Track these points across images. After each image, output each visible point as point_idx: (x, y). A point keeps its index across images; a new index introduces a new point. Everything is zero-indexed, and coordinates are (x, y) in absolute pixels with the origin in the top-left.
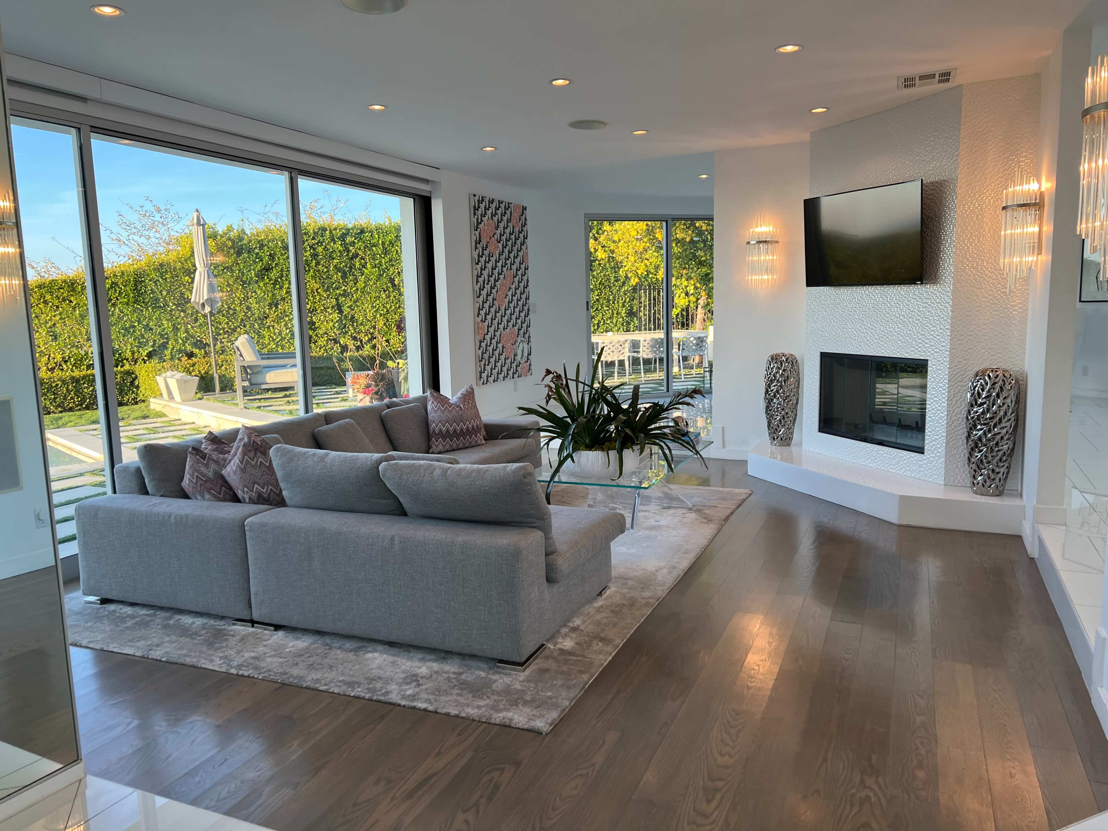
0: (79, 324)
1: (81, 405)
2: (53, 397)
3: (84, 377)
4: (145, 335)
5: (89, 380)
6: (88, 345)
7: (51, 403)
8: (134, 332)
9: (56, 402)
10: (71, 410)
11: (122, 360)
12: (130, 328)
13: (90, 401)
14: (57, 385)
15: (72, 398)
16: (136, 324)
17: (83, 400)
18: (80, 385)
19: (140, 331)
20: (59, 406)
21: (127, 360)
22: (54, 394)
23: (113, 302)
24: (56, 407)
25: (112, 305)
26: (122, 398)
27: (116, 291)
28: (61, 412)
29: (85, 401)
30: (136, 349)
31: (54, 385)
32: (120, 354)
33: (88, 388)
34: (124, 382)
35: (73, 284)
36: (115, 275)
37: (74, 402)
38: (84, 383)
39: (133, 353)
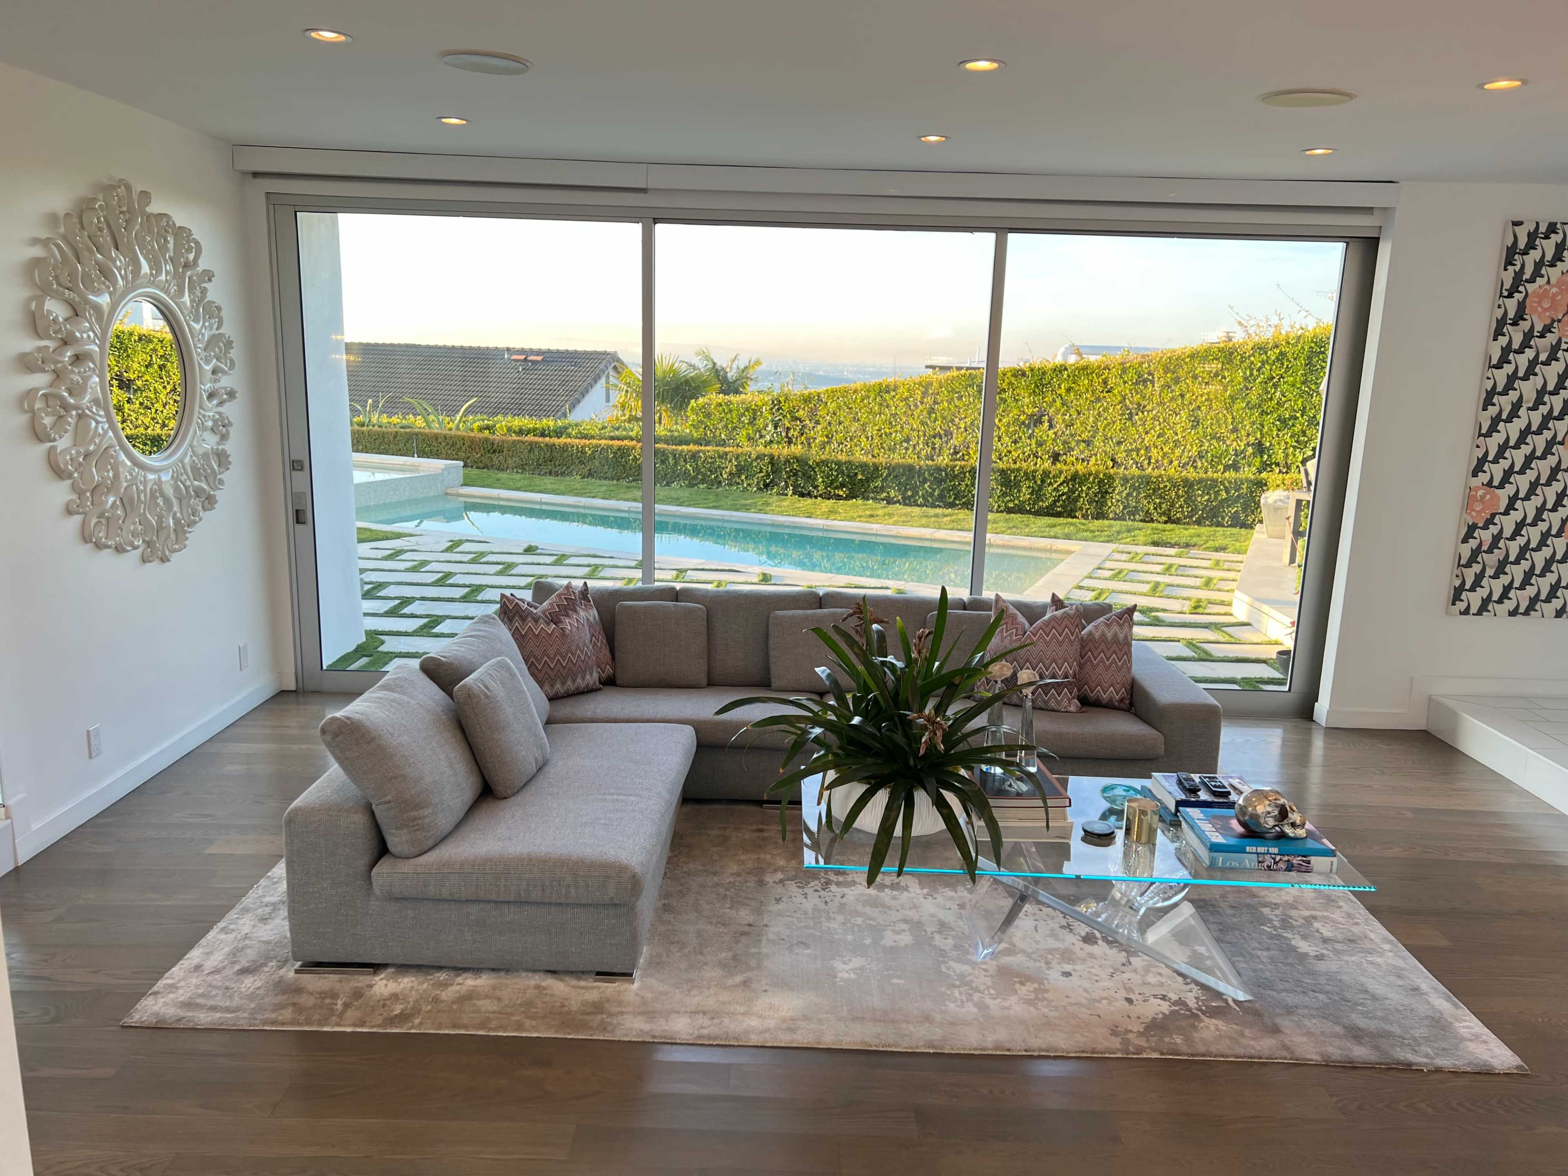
0: (1227, 409)
1: (1191, 517)
2: (1158, 501)
3: (1200, 481)
4: (1308, 432)
5: (1205, 486)
6: (1232, 438)
7: (1155, 509)
8: (1293, 425)
9: (1161, 508)
10: (1177, 522)
11: (1272, 464)
12: (1289, 419)
13: (1202, 514)
14: (1166, 486)
15: (1181, 506)
16: (1298, 415)
17: (1194, 511)
18: (1193, 491)
19: (1302, 424)
20: (1164, 514)
21: (1277, 465)
22: (1161, 497)
23: (1274, 381)
24: (1161, 515)
25: (1274, 384)
26: (1246, 516)
27: (1282, 364)
28: (1166, 522)
29: (1197, 513)
30: (1291, 449)
31: (1162, 486)
32: (1270, 456)
33: (1202, 496)
34: (1251, 495)
35: (1231, 354)
36: (1288, 343)
37: (1183, 512)
38: (1199, 489)
39: (1287, 456)
